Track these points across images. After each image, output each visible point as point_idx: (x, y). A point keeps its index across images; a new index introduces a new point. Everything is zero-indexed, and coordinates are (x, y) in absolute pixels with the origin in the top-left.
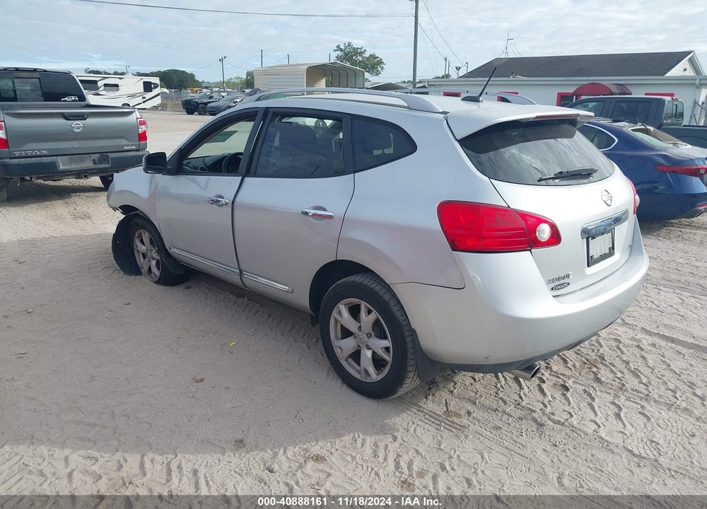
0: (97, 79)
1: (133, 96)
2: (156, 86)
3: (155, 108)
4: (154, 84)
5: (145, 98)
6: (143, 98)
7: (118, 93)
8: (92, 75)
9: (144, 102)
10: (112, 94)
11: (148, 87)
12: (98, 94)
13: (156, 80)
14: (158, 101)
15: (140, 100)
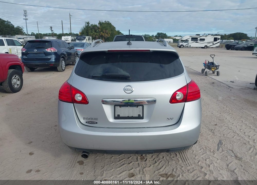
0: (198, 37)
1: (209, 43)
2: (219, 39)
3: (217, 47)
4: (218, 38)
5: (214, 43)
6: (213, 43)
7: (204, 42)
8: (197, 36)
9: (213, 45)
10: (202, 42)
11: (215, 39)
12: (197, 42)
13: (219, 37)
14: (218, 44)
15: (211, 44)
